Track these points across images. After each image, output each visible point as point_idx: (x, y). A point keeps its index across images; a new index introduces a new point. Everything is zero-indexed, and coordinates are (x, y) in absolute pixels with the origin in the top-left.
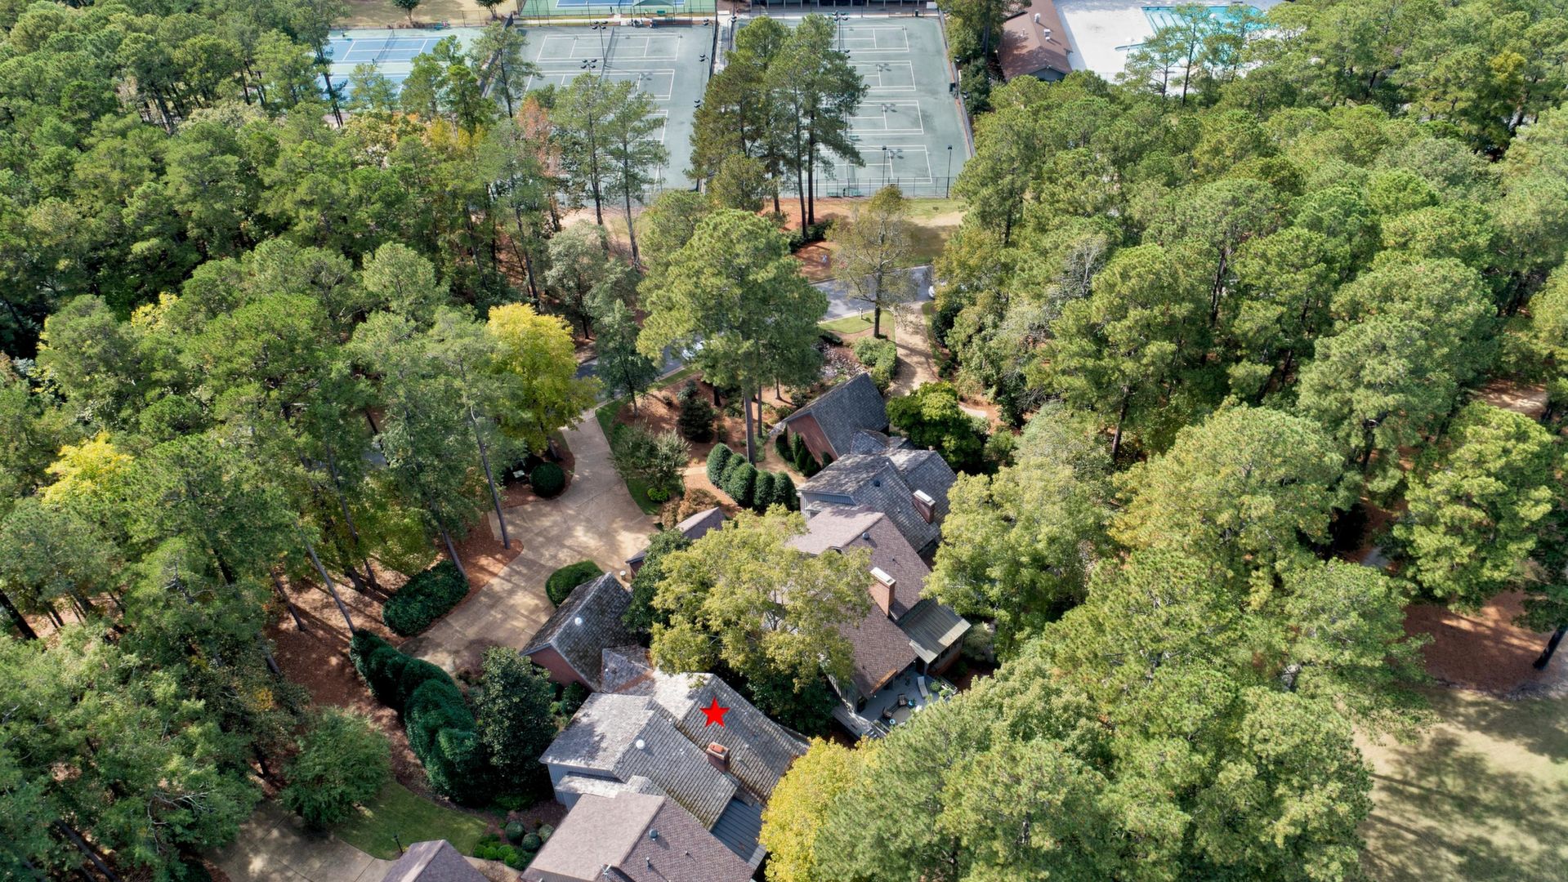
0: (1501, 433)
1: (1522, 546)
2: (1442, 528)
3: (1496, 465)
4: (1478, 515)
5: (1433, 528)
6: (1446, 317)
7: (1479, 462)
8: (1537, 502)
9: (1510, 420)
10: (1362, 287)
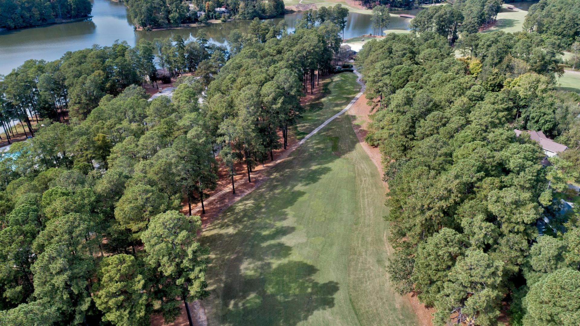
0: (114, 265)
1: (142, 299)
2: (114, 310)
3: (117, 277)
4: (121, 298)
5: (111, 311)
6: (74, 235)
7: (111, 279)
8: (139, 282)
9: (115, 259)
10: (40, 238)
